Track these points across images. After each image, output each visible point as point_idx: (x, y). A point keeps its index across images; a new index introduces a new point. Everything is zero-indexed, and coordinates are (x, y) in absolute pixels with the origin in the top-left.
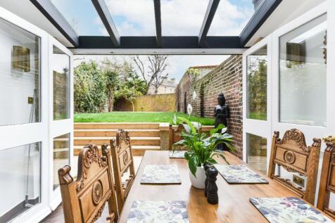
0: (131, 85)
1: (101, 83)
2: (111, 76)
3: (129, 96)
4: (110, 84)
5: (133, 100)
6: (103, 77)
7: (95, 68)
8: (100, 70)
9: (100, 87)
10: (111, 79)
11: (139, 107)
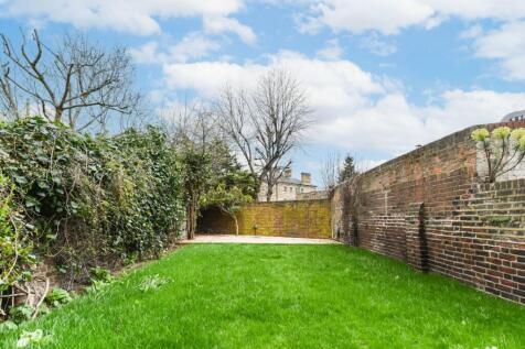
0: (230, 182)
1: (172, 180)
2: (194, 162)
3: (228, 204)
4: (192, 181)
5: (236, 212)
6: (178, 165)
7: (158, 143)
8: (172, 149)
9: (170, 189)
10: (194, 170)
11: (248, 227)
